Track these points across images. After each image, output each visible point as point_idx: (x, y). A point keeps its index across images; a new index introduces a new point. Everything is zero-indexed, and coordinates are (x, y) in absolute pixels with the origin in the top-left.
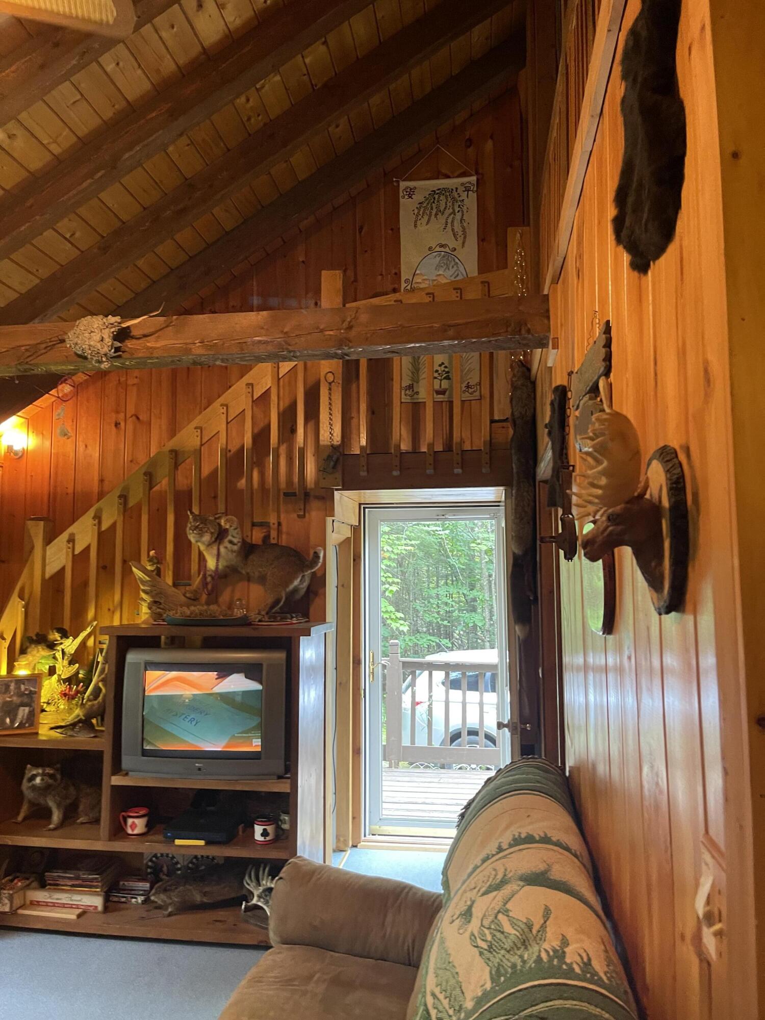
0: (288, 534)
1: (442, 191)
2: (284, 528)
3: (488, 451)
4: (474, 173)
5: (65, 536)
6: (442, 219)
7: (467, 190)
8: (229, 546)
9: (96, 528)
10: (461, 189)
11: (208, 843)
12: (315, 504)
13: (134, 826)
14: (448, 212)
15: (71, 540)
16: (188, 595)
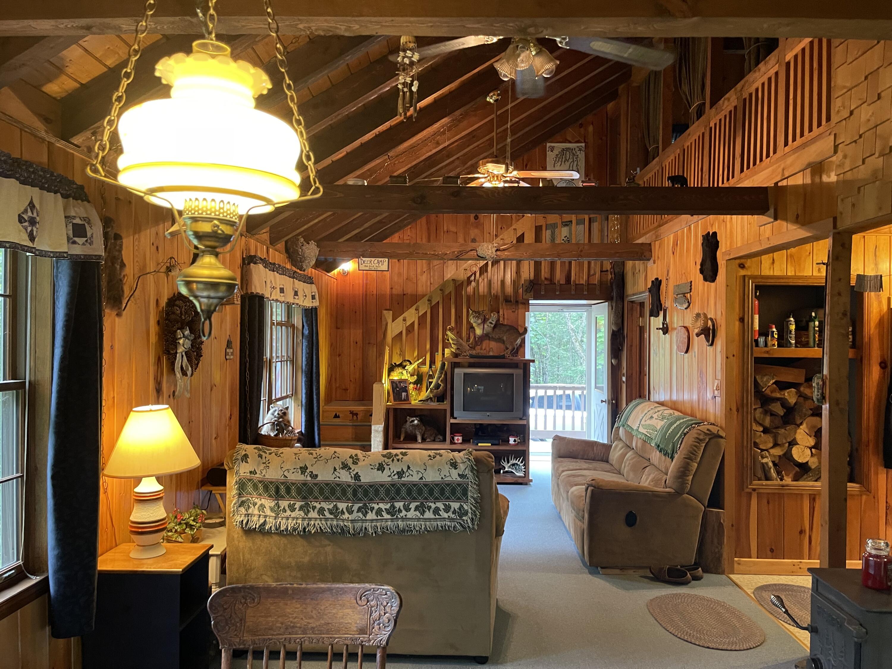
0: (508, 319)
1: (568, 149)
2: (506, 316)
3: (599, 284)
4: (583, 141)
5: (401, 318)
6: (567, 164)
7: (580, 150)
8: (489, 325)
9: (417, 315)
10: (577, 149)
11: (492, 445)
12: (520, 306)
13: (458, 440)
14: (571, 160)
15: (404, 320)
16: (470, 346)
